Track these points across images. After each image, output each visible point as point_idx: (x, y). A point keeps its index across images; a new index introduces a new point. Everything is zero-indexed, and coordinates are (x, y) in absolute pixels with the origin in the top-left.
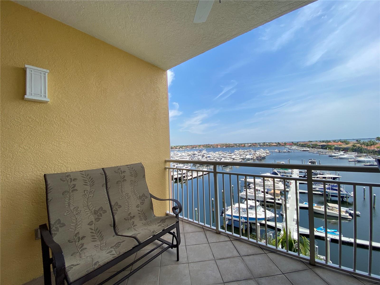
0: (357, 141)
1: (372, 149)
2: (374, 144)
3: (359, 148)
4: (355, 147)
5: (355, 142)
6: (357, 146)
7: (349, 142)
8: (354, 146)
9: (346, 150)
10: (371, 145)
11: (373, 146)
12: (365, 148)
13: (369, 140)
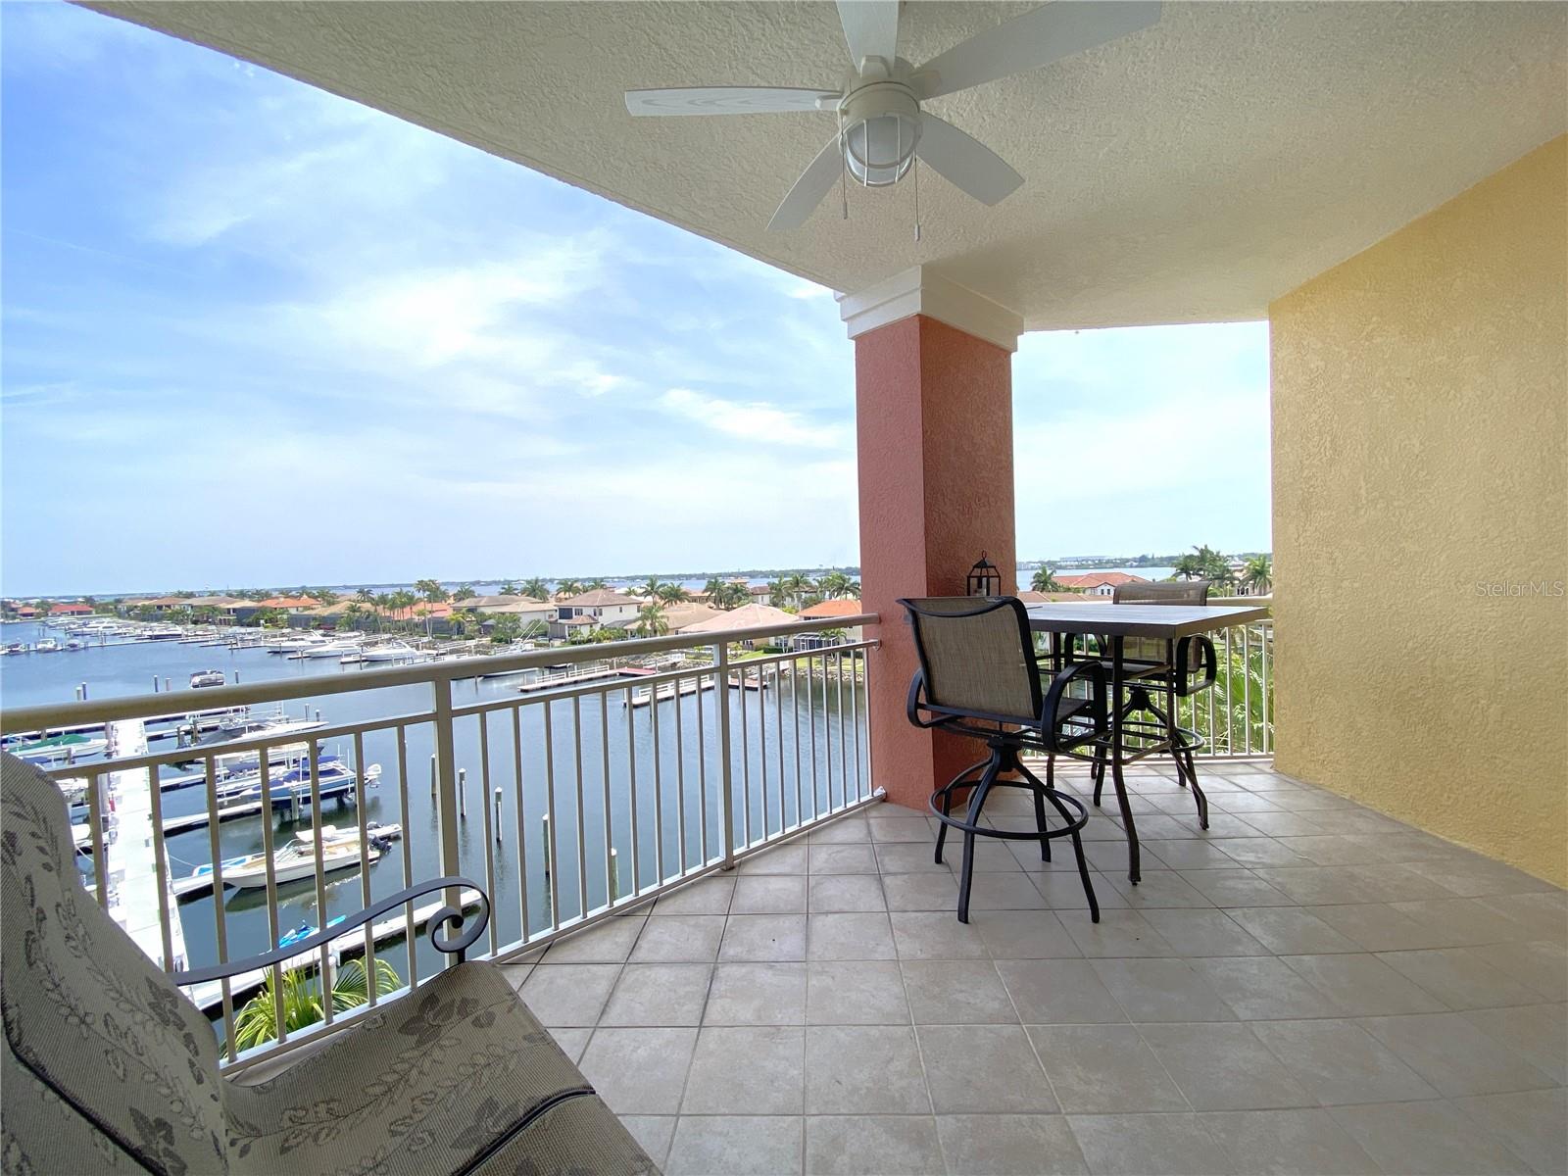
0: (361, 591)
1: (406, 618)
2: (411, 601)
3: (368, 617)
4: (358, 614)
5: (354, 594)
6: (363, 610)
7: (334, 596)
8: (353, 609)
9: (328, 625)
10: (403, 606)
11: (407, 609)
12: (388, 614)
13: (398, 590)
